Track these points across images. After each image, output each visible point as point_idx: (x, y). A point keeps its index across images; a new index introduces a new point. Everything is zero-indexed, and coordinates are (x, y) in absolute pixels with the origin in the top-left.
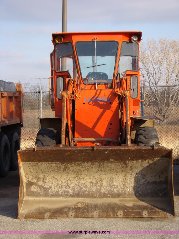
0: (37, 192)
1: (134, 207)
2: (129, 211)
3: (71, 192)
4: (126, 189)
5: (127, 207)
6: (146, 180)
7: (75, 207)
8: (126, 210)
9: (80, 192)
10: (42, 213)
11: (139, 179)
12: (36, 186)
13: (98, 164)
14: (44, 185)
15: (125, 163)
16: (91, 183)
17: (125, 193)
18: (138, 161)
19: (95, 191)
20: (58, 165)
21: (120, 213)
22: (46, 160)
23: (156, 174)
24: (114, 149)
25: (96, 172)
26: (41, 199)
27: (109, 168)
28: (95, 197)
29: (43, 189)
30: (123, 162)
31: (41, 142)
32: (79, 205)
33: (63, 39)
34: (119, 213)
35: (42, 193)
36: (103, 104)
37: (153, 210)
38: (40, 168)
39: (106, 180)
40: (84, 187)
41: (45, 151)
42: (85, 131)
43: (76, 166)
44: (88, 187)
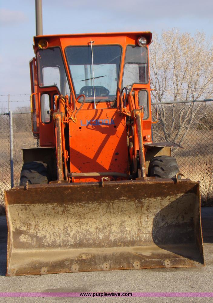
0: (28, 243)
1: (153, 256)
2: (147, 261)
3: (72, 241)
4: (141, 235)
5: (144, 257)
6: (166, 222)
7: (78, 260)
8: (143, 260)
9: (83, 240)
10: (37, 268)
11: (158, 222)
12: (27, 235)
13: (106, 204)
14: (37, 234)
15: (141, 201)
16: (97, 228)
17: (140, 240)
18: (156, 199)
19: (103, 239)
20: (55, 207)
21: (137, 264)
22: (40, 201)
23: (179, 215)
24: (126, 184)
25: (104, 215)
26: (34, 251)
27: (120, 209)
28: (103, 246)
29: (35, 238)
30: (138, 201)
31: (28, 179)
32: (84, 257)
33: (47, 43)
34: (135, 264)
35: (34, 244)
36: (106, 127)
37: (178, 259)
38: (31, 211)
39: (116, 224)
40: (88, 234)
41: (39, 190)
42: (83, 164)
43: (78, 208)
44: (93, 234)
